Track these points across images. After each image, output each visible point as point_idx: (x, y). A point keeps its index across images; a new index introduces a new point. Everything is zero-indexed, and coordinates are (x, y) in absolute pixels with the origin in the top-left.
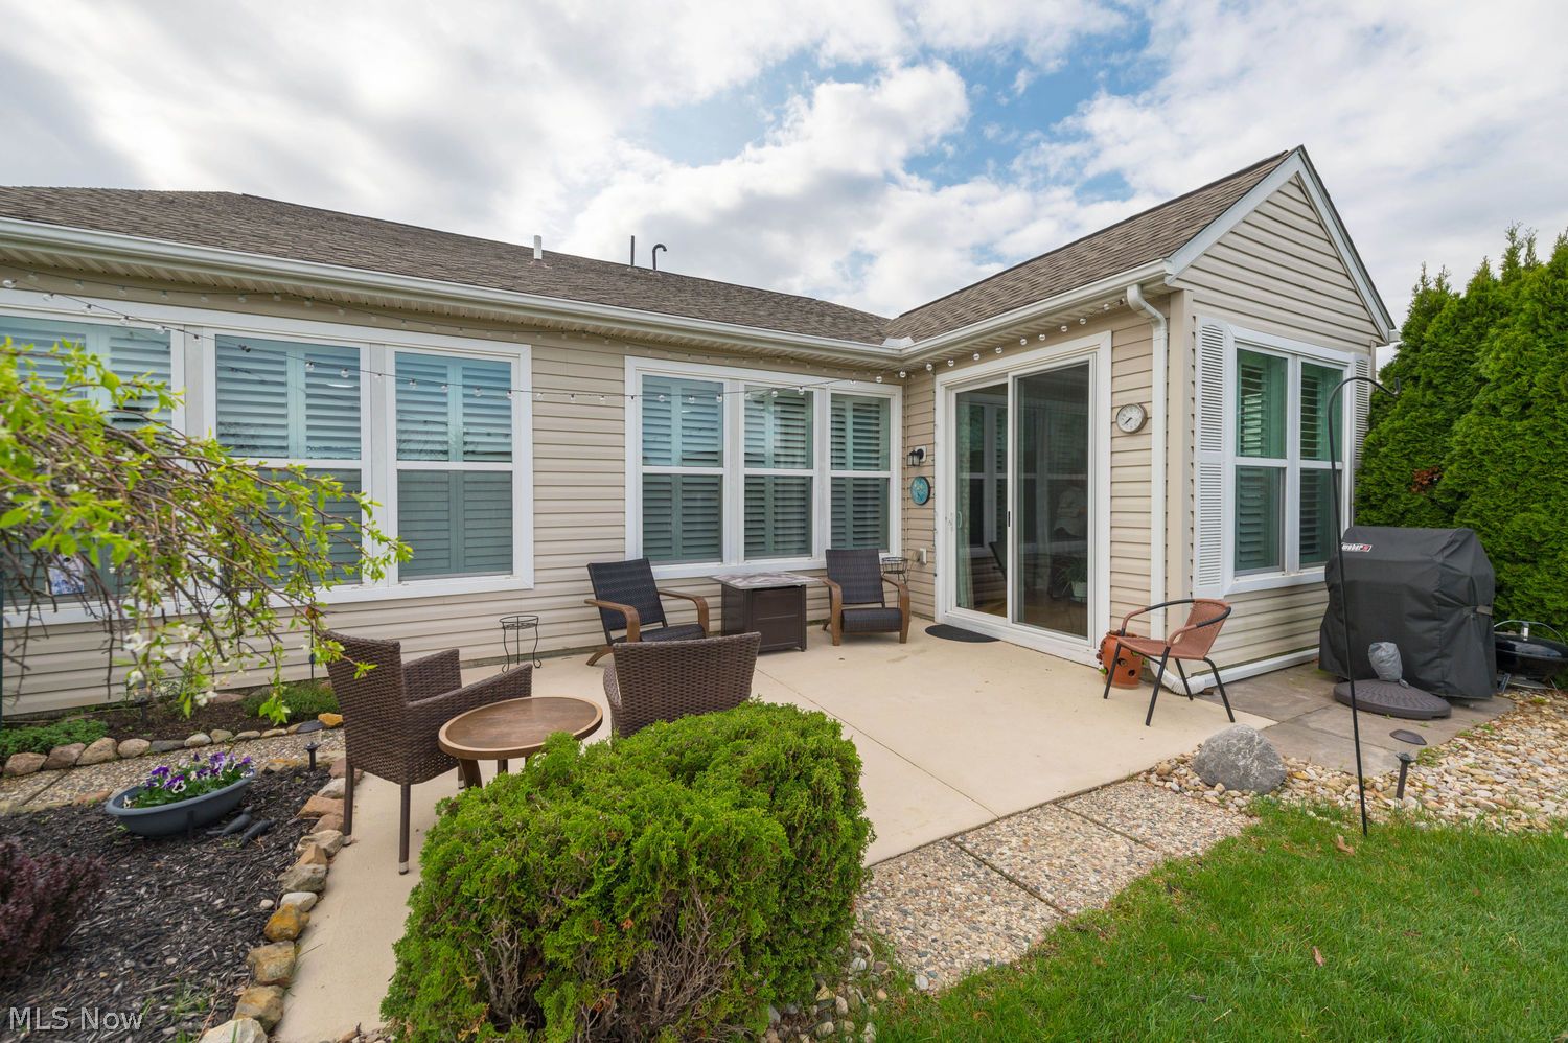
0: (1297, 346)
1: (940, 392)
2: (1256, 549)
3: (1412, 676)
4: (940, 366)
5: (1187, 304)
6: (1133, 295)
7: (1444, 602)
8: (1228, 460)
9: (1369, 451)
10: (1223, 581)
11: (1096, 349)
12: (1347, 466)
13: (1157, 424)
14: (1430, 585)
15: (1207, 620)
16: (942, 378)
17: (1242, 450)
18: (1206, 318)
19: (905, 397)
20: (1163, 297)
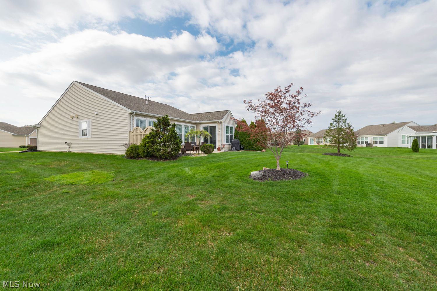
0: (230, 125)
1: (201, 126)
2: (227, 141)
3: (235, 149)
4: (200, 124)
5: (223, 123)
6: (219, 122)
7: (237, 144)
8: (225, 134)
9: (235, 134)
10: (225, 143)
11: (216, 125)
12: (233, 135)
13: (221, 131)
14: (236, 143)
15: (224, 145)
16: (201, 125)
17: (226, 133)
18: (224, 124)
19: (197, 126)
20: (221, 122)
